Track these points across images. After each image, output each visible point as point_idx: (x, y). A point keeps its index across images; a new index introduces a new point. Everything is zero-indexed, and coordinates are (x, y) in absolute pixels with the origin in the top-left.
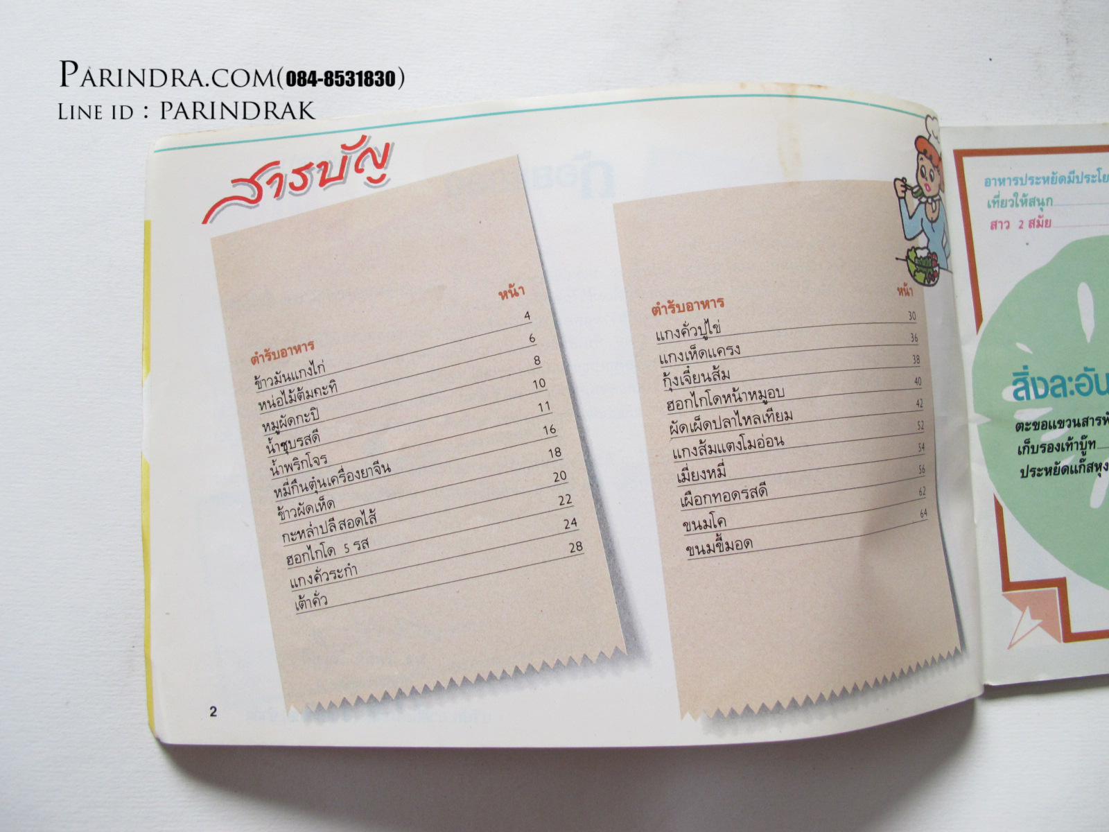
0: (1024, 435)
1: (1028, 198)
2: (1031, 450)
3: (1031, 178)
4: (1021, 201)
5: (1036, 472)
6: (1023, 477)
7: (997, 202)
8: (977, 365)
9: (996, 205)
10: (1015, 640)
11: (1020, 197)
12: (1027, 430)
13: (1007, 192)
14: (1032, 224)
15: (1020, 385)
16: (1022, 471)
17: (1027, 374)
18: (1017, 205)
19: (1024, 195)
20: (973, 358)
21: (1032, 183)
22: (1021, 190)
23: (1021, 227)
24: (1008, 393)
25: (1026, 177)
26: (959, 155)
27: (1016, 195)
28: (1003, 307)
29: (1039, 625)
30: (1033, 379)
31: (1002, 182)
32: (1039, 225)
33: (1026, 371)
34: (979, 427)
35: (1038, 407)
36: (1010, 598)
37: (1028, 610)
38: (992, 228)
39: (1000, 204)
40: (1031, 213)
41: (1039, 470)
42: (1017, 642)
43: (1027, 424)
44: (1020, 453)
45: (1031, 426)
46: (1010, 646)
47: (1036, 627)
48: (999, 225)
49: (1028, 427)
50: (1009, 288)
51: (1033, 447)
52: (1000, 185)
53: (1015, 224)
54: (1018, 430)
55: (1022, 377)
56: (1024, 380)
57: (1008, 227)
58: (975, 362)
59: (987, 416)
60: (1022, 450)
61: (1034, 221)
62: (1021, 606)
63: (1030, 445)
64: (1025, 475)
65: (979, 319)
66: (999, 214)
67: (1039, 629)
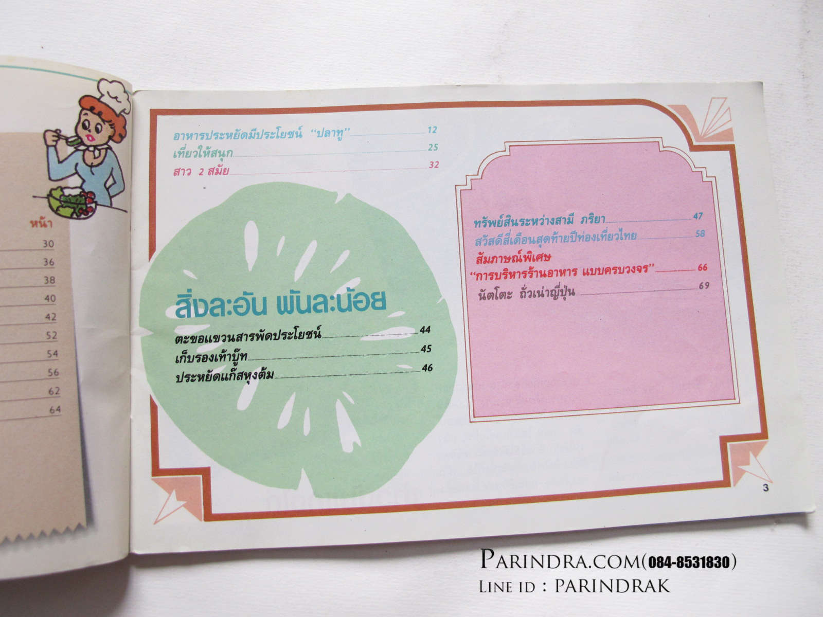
0: (182, 347)
1: (211, 150)
2: (187, 360)
3: (216, 134)
4: (204, 152)
5: (189, 378)
6: (178, 382)
7: (183, 153)
8: (145, 286)
9: (182, 155)
10: (161, 516)
11: (204, 149)
12: (185, 342)
13: (192, 145)
14: (211, 171)
15: (183, 305)
16: (178, 377)
17: (190, 296)
18: (200, 156)
19: (208, 148)
20: (143, 281)
21: (216, 138)
22: (205, 143)
23: (201, 174)
24: (171, 312)
25: (212, 133)
26: (154, 114)
27: (200, 147)
28: (175, 240)
29: (184, 506)
30: (195, 301)
31: (190, 136)
32: (217, 173)
33: (189, 293)
34: (142, 339)
35: (196, 324)
36: (159, 483)
37: (174, 492)
38: (175, 174)
39: (185, 154)
40: (214, 162)
41: (193, 376)
42: (162, 519)
43: (186, 338)
44: (177, 361)
45: (189, 339)
46: (156, 522)
47: (180, 507)
48: (181, 172)
49: (187, 340)
50: (182, 225)
51: (189, 357)
52: (188, 139)
53: (196, 171)
54: (177, 343)
55: (185, 298)
56: (187, 301)
57: (189, 174)
58: (144, 285)
59: (151, 330)
60: (179, 359)
61: (213, 169)
62: (168, 489)
63: (187, 355)
64: (180, 380)
65: (152, 249)
66: (182, 163)
67: (183, 508)
